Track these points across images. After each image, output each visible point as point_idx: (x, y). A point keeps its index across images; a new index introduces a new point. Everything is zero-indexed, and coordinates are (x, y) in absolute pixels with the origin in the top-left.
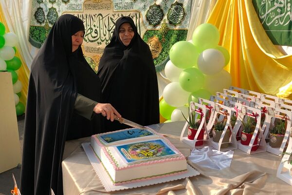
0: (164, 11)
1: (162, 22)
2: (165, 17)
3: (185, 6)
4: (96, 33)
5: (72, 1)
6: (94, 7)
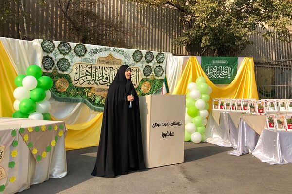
1: (151, 75)
2: (153, 72)
3: (164, 67)
4: (106, 79)
5: (87, 56)
6: (107, 62)
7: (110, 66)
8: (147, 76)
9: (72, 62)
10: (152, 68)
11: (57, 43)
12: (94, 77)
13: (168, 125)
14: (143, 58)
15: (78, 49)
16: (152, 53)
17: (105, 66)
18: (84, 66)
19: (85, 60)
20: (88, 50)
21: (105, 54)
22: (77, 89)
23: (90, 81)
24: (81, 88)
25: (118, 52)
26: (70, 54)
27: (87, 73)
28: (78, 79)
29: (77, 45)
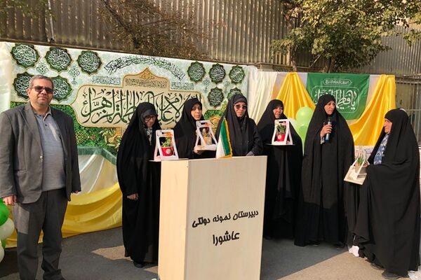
0: (224, 94)
1: (223, 103)
2: (225, 99)
3: (243, 91)
5: (103, 72)
6: (142, 83)
7: (147, 89)
8: (215, 106)
9: (74, 83)
10: (223, 92)
11: (42, 50)
12: (118, 110)
13: (226, 218)
14: (207, 76)
15: (85, 60)
16: (222, 66)
17: (138, 89)
18: (98, 90)
19: (101, 80)
20: (105, 62)
21: (136, 69)
22: (88, 132)
23: (112, 117)
24: (95, 129)
25: (161, 65)
26: (69, 69)
27: (104, 102)
28: (90, 114)
29: (83, 53)
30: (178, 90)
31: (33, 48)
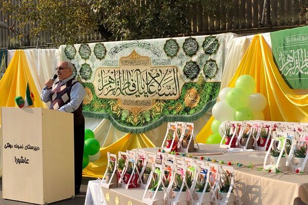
0: (200, 66)
1: (199, 76)
2: (202, 72)
3: (218, 62)
4: (133, 86)
5: (108, 57)
6: (132, 63)
7: (135, 68)
8: (192, 79)
9: (93, 67)
10: (198, 64)
11: (77, 46)
12: (118, 85)
13: (21, 147)
14: (181, 51)
15: (98, 50)
16: (195, 39)
17: (130, 68)
18: (106, 72)
19: (106, 63)
20: (108, 50)
21: (127, 52)
22: (101, 101)
23: (115, 90)
24: (106, 100)
25: (143, 46)
26: (90, 57)
27: (110, 80)
28: (103, 89)
29: (97, 45)
30: (158, 66)
31: (73, 46)
